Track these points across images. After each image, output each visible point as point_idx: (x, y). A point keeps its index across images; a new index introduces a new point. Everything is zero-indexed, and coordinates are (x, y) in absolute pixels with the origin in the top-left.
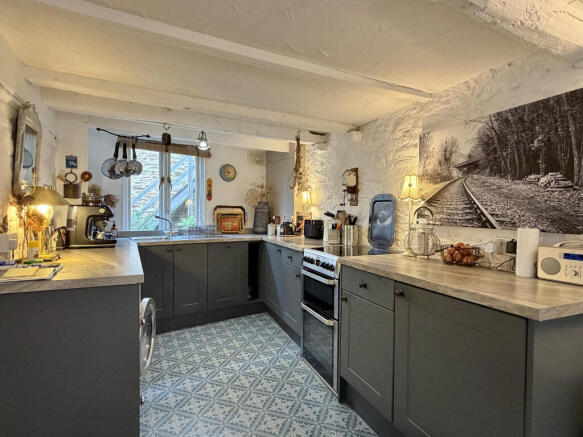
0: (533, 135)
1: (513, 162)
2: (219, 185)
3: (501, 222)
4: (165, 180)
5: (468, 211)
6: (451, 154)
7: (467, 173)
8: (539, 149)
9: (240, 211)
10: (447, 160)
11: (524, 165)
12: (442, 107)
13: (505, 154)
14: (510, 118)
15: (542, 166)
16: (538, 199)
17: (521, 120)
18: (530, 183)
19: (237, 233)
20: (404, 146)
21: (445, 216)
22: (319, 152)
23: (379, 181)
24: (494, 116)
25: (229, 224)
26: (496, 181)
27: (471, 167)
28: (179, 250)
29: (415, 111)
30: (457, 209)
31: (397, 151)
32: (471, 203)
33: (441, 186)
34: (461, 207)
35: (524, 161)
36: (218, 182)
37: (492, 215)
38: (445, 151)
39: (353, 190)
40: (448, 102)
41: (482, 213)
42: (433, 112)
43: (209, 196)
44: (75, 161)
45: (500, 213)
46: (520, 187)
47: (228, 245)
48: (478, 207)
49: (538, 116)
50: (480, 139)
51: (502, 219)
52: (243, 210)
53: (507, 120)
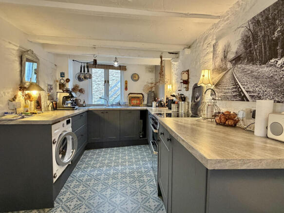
0: (274, 28)
1: (261, 52)
2: (131, 83)
3: (252, 97)
4: (107, 82)
5: (234, 90)
6: (227, 53)
7: (234, 65)
8: (278, 38)
9: (141, 96)
10: (225, 57)
11: (267, 53)
12: (225, 23)
13: (256, 46)
14: (260, 19)
15: (280, 51)
16: (276, 77)
17: (267, 19)
18: (271, 66)
19: (139, 106)
20: (207, 53)
21: (223, 94)
22: (176, 63)
23: (196, 76)
24: (251, 21)
25: (135, 102)
26: (250, 67)
27: (237, 60)
28: (107, 112)
29: (213, 30)
30: (229, 89)
31: (204, 56)
32: (236, 84)
33: (221, 75)
34: (231, 88)
35: (268, 49)
36: (130, 82)
37: (247, 92)
38: (224, 52)
39: (186, 82)
40: (228, 19)
41: (242, 91)
42: (221, 28)
43: (126, 89)
44: (64, 74)
45: (251, 90)
46: (265, 70)
47: (130, 111)
48: (240, 87)
49: (278, 12)
50: (243, 40)
51: (253, 94)
52: (143, 95)
53: (258, 22)
